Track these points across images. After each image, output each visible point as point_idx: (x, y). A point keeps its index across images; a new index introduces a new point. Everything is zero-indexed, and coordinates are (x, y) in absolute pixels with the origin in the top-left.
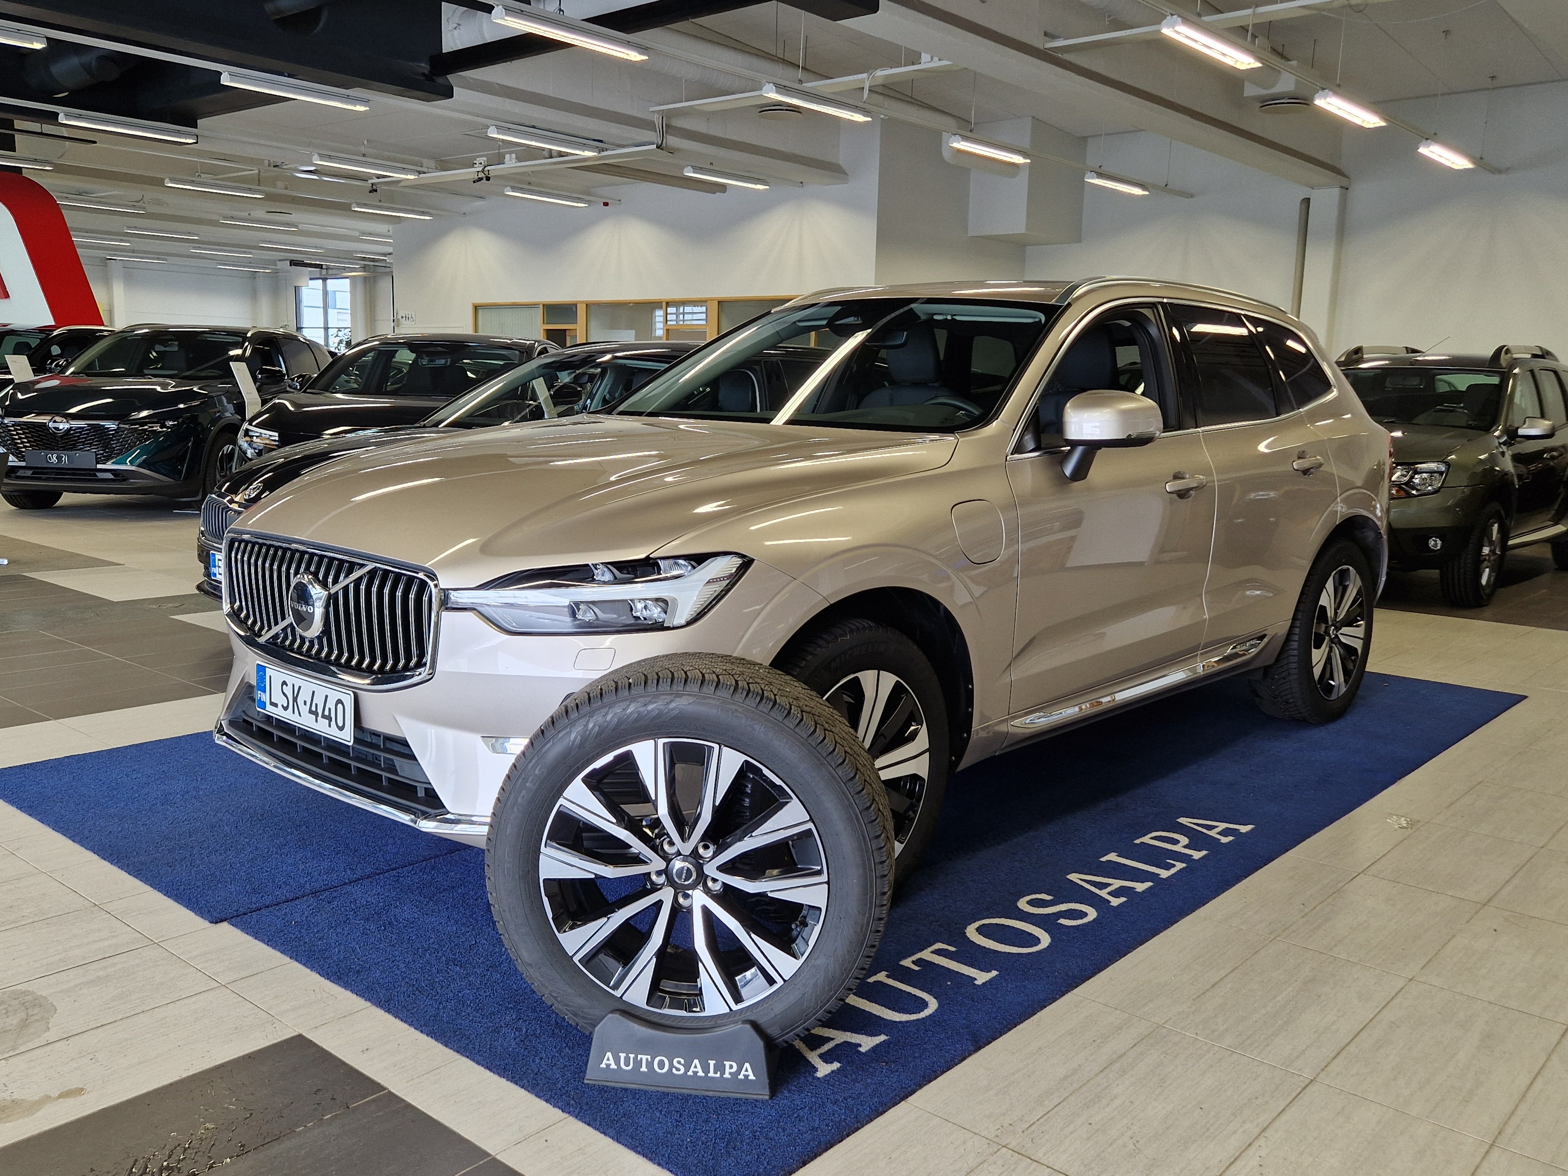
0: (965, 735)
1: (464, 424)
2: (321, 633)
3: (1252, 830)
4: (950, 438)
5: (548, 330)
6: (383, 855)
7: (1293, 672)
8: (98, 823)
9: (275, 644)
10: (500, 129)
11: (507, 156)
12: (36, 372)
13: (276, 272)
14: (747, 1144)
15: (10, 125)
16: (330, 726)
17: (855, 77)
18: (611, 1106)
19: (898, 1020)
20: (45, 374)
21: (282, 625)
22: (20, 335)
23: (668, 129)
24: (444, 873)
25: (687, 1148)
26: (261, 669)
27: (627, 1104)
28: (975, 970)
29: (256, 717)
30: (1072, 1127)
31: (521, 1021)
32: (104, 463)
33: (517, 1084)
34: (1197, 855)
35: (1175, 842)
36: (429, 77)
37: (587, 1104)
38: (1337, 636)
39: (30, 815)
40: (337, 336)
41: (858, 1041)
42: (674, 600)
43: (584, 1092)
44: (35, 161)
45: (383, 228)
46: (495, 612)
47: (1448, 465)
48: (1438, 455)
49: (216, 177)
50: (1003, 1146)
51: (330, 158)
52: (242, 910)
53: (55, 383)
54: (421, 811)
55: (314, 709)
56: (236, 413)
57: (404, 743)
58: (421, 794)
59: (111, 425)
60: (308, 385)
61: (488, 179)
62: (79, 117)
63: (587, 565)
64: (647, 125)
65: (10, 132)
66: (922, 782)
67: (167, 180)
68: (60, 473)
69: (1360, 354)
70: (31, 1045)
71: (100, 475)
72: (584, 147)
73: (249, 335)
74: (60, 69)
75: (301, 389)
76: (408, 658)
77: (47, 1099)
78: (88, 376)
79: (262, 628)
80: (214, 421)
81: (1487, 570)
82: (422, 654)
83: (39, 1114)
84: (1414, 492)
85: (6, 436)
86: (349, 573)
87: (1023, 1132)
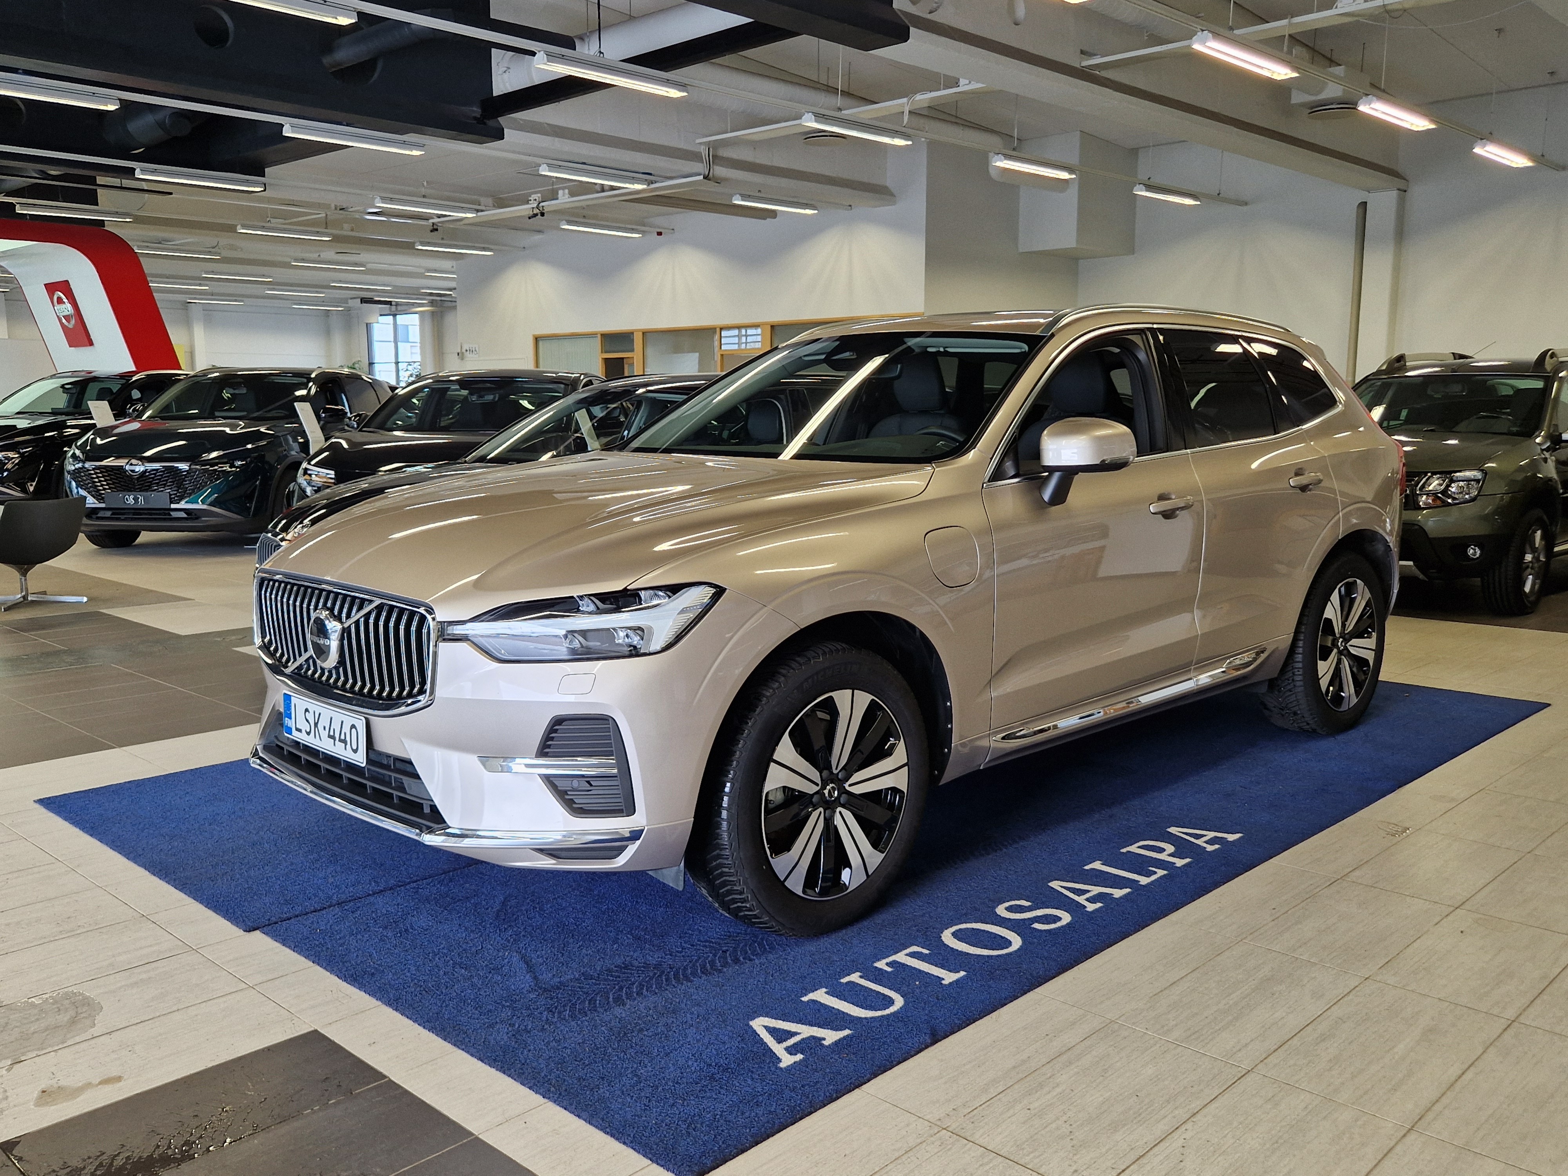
0: (946, 750)
1: (501, 460)
2: (338, 663)
3: (1240, 838)
4: (929, 469)
5: (606, 359)
6: (406, 869)
7: (1298, 684)
8: (150, 842)
9: (300, 675)
10: (551, 167)
11: (560, 192)
12: (117, 416)
13: (349, 310)
14: (708, 1126)
15: (92, 181)
16: (345, 749)
17: (895, 102)
18: (588, 1092)
19: (863, 1016)
20: (125, 418)
21: (305, 656)
22: (102, 381)
23: (716, 159)
24: (461, 885)
25: (651, 1129)
26: (287, 698)
27: (602, 1090)
28: (945, 971)
29: (286, 741)
30: (1011, 1112)
31: (515, 1017)
32: (178, 503)
33: (504, 1073)
34: (1179, 862)
35: (1161, 850)
36: (481, 121)
37: (566, 1090)
38: (1346, 648)
39: (91, 836)
40: (407, 370)
41: (823, 1036)
42: (650, 628)
43: (565, 1080)
44: (117, 214)
45: (447, 264)
46: (488, 643)
47: (1485, 473)
48: (1476, 463)
49: (287, 221)
50: (943, 1129)
51: (391, 200)
52: (273, 919)
53: (135, 426)
54: (425, 825)
55: (332, 733)
56: (301, 451)
57: (410, 763)
58: (427, 810)
59: (183, 466)
60: (366, 423)
61: (543, 214)
62: (154, 172)
63: (572, 597)
64: (693, 156)
65: (94, 187)
66: (902, 795)
67: (239, 227)
68: (136, 512)
69: (1402, 362)
70: (78, 1039)
71: (175, 514)
72: (634, 180)
73: (313, 376)
74: (137, 127)
75: (358, 427)
76: (412, 686)
77: (89, 1085)
78: (162, 420)
79: (288, 660)
80: (280, 460)
81: (1531, 577)
82: (423, 682)
83: (82, 1098)
84: (1450, 501)
85: (87, 479)
86: (360, 608)
87: (965, 1116)
